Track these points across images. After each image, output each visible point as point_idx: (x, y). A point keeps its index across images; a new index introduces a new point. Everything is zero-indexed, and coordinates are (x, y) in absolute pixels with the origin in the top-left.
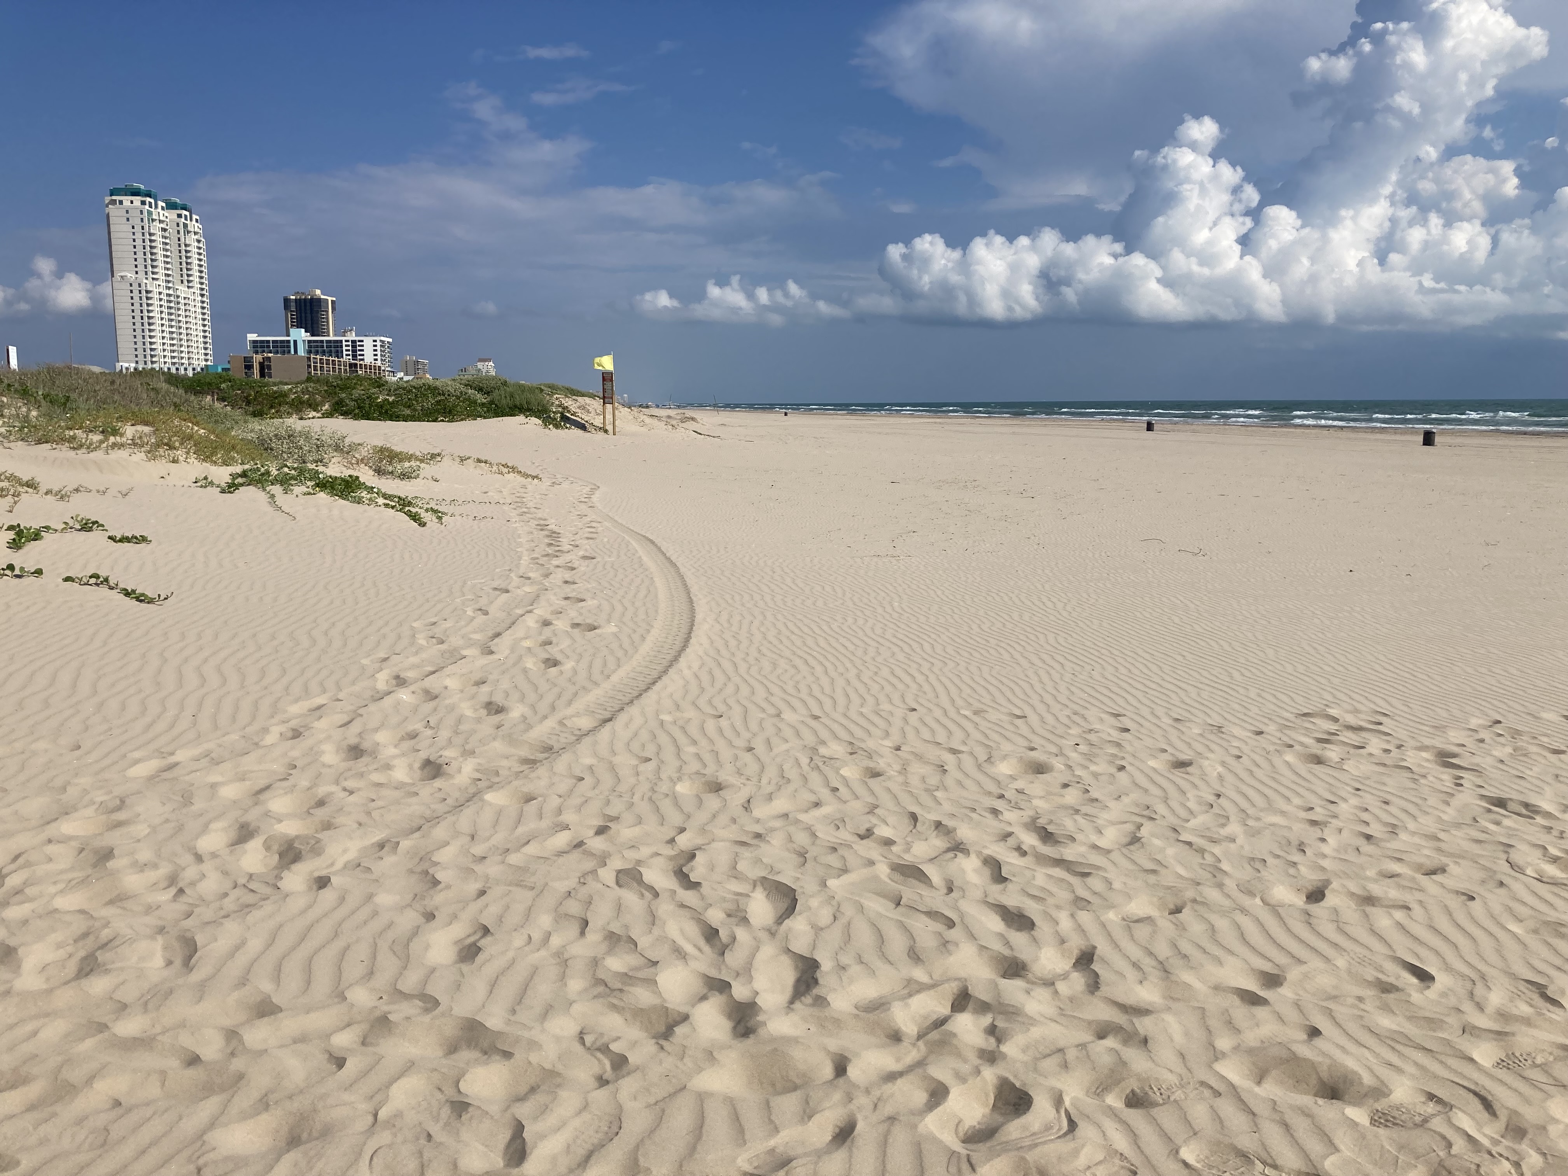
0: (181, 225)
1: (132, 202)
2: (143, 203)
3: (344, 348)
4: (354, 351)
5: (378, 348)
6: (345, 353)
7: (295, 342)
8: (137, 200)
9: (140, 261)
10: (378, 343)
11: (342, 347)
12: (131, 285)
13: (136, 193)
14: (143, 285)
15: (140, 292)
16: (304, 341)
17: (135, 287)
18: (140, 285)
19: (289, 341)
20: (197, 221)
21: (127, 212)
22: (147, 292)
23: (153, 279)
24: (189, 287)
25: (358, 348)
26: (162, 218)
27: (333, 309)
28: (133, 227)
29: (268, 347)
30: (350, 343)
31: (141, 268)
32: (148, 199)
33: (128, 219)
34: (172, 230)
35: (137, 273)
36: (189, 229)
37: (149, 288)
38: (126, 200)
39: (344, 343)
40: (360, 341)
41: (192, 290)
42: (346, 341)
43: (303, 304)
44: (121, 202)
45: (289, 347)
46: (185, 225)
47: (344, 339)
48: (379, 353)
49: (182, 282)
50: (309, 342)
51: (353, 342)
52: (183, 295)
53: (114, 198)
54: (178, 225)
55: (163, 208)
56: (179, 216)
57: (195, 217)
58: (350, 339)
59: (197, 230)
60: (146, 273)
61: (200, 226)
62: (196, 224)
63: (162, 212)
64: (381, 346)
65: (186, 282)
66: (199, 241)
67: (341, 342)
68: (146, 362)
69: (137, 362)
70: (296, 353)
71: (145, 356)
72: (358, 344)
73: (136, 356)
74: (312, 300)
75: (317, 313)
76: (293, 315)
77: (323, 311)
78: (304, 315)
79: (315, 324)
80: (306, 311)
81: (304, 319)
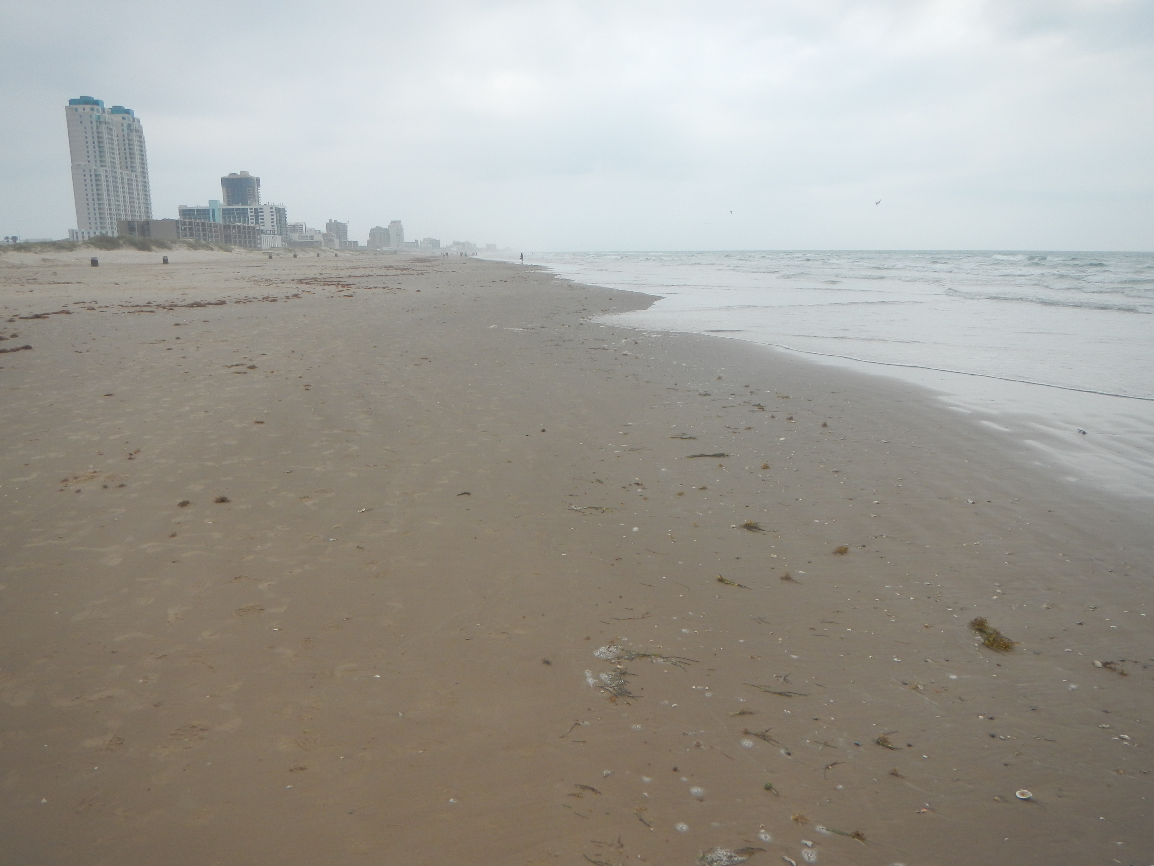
0: (125, 125)
1: (84, 109)
2: (92, 109)
3: (249, 214)
4: (257, 217)
5: (274, 213)
6: (250, 218)
7: (213, 210)
8: (87, 107)
9: (91, 154)
11: (247, 213)
12: (84, 171)
13: (86, 102)
14: (93, 171)
15: (91, 176)
16: (220, 209)
17: (87, 173)
18: (90, 171)
19: (208, 210)
20: (138, 122)
21: (81, 116)
22: (96, 175)
23: (101, 166)
24: (132, 171)
25: (260, 214)
26: (107, 120)
28: (85, 128)
29: (194, 214)
30: (253, 210)
31: (92, 158)
32: (95, 107)
33: (81, 122)
35: (89, 161)
36: (132, 128)
37: (98, 173)
38: (80, 107)
39: (249, 211)
41: (133, 174)
42: (251, 209)
43: (234, 183)
44: (76, 110)
45: (209, 214)
46: (128, 126)
48: (275, 217)
50: (223, 210)
52: (127, 177)
53: (71, 106)
54: (122, 125)
55: (108, 113)
56: (123, 118)
57: (136, 119)
58: (253, 207)
59: (137, 128)
60: (96, 161)
61: (141, 126)
62: (137, 125)
63: (107, 116)
64: (277, 212)
65: (129, 168)
66: (139, 137)
67: (247, 209)
68: (97, 228)
69: (90, 228)
70: (214, 219)
71: (96, 223)
72: (259, 210)
73: (90, 223)
74: (242, 179)
75: (246, 188)
76: (229, 190)
77: (250, 187)
78: (237, 190)
80: (238, 187)
81: (237, 193)
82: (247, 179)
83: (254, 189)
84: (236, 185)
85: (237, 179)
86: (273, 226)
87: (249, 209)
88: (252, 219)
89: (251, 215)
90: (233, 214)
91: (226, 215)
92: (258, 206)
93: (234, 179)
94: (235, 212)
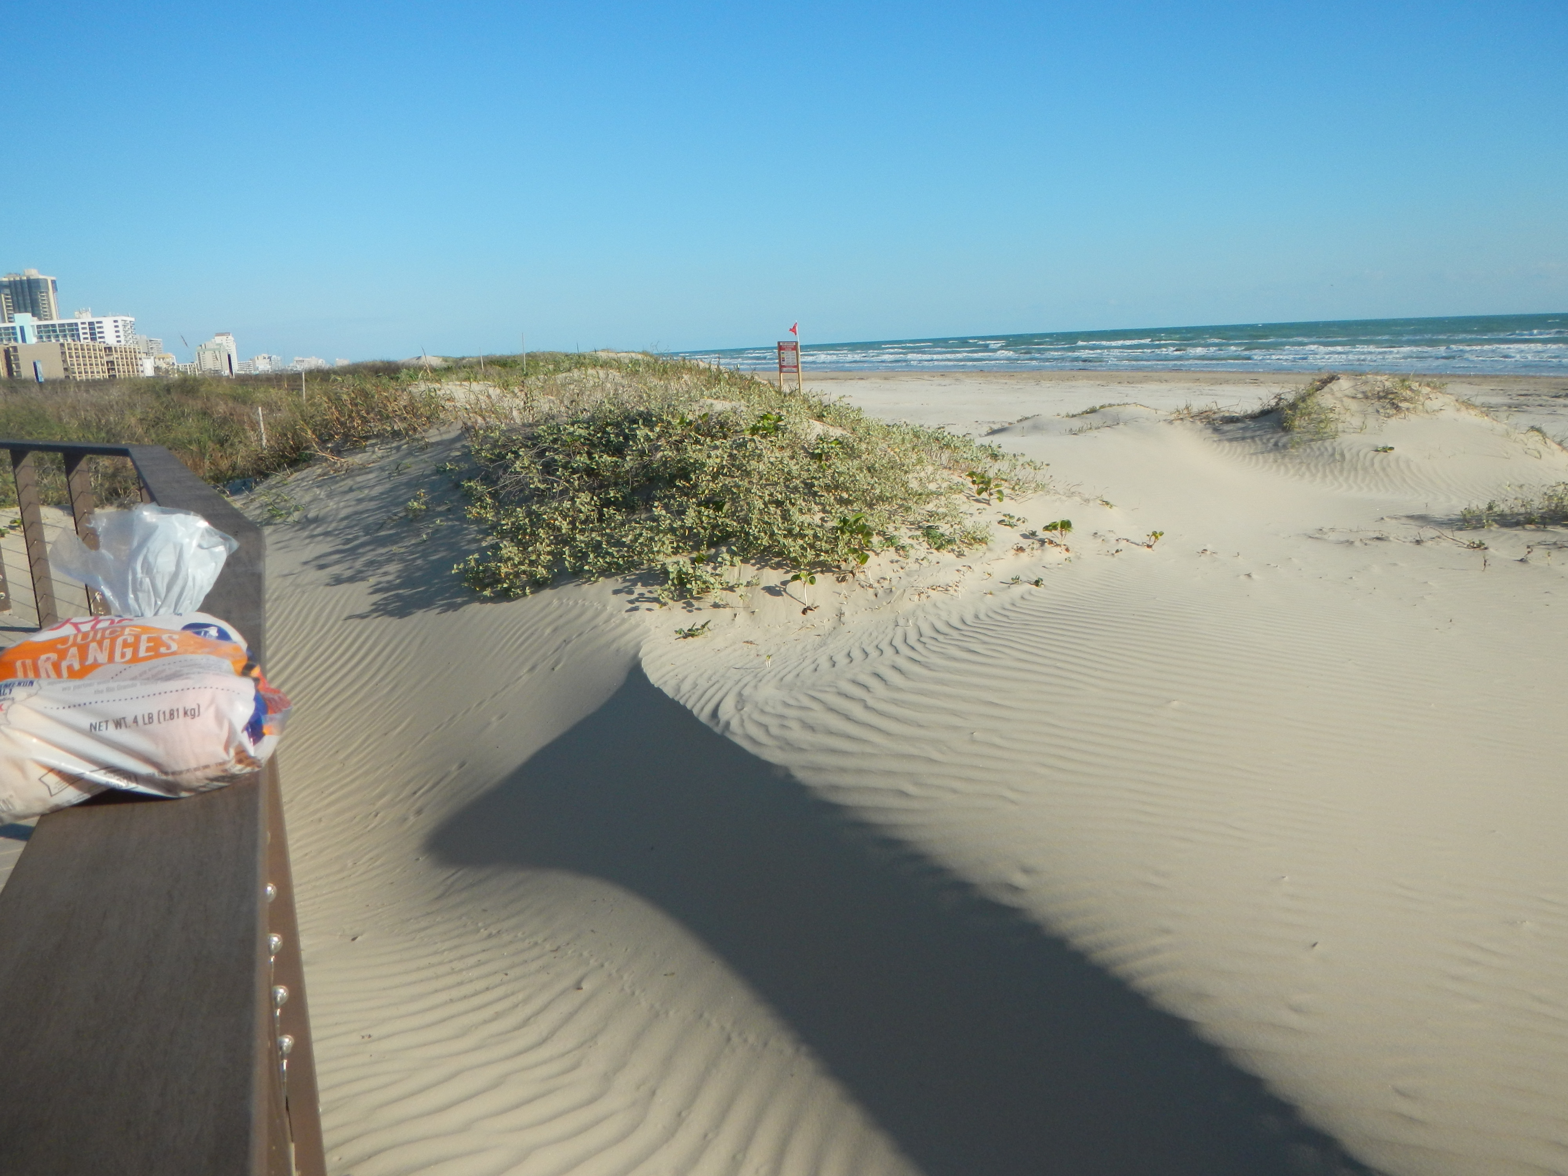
3: (81, 331)
4: (93, 335)
5: (121, 329)
6: (82, 336)
7: (22, 329)
11: (77, 330)
16: (32, 326)
19: (13, 328)
25: (97, 330)
27: (55, 289)
30: (87, 326)
39: (80, 326)
40: (98, 322)
42: (83, 323)
43: (19, 286)
45: (15, 334)
47: (79, 321)
48: (121, 334)
50: (39, 327)
51: (91, 324)
58: (87, 320)
64: (125, 326)
67: (76, 324)
70: (24, 340)
72: (96, 325)
74: (29, 281)
75: (37, 295)
76: (8, 299)
77: (43, 292)
78: (20, 298)
79: (38, 306)
80: (23, 292)
81: (21, 302)
82: (37, 281)
83: (48, 296)
84: (19, 290)
85: (21, 281)
87: (79, 324)
90: (54, 331)
91: (43, 334)
92: (95, 320)
93: (15, 281)
94: (58, 329)
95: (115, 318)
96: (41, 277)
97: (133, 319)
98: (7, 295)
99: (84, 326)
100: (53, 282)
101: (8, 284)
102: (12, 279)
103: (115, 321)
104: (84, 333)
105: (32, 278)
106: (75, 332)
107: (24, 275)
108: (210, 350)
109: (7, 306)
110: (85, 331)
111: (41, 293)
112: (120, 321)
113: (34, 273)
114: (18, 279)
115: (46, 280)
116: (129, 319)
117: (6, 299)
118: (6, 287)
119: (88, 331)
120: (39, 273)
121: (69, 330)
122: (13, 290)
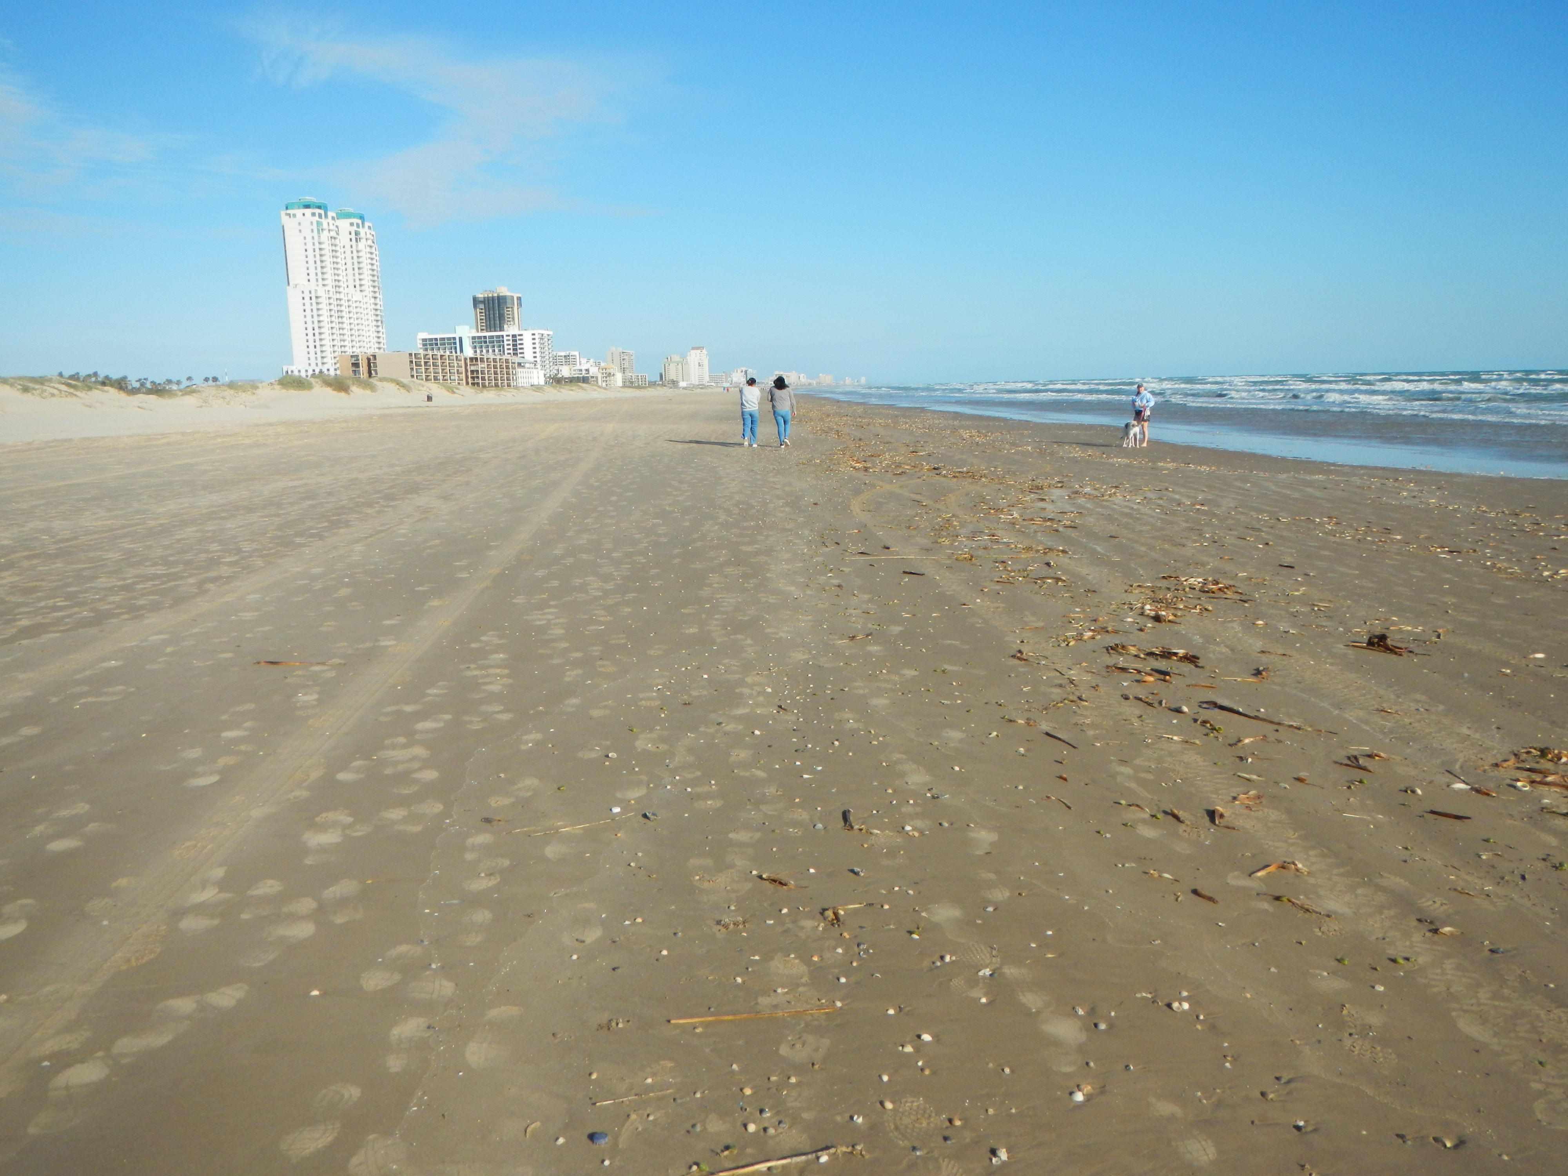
0: (353, 233)
1: (304, 214)
2: (313, 214)
3: (506, 342)
4: (514, 345)
5: (537, 341)
6: (506, 347)
7: (461, 339)
8: (308, 212)
9: (312, 271)
10: (537, 337)
11: (503, 341)
12: (303, 292)
13: (307, 207)
14: (313, 292)
15: (311, 298)
16: (469, 337)
17: (307, 294)
18: (310, 292)
19: (454, 339)
20: (369, 228)
21: (299, 224)
22: (317, 297)
23: (323, 285)
24: (361, 291)
25: (519, 342)
26: (331, 227)
28: (305, 238)
29: (437, 344)
30: (510, 338)
31: (312, 277)
32: (317, 211)
33: (300, 231)
34: (344, 239)
35: (309, 281)
36: (361, 236)
37: (319, 295)
38: (299, 212)
39: (505, 338)
40: (519, 335)
41: (364, 294)
42: (508, 336)
43: (490, 302)
44: (294, 215)
45: (455, 343)
46: (357, 233)
47: (505, 334)
48: (537, 346)
49: (355, 287)
50: (474, 338)
51: (514, 336)
52: (354, 299)
53: (288, 211)
54: (350, 233)
55: (333, 218)
56: (352, 224)
57: (367, 224)
58: (511, 333)
59: (369, 236)
60: (317, 280)
61: (373, 233)
62: (368, 231)
63: (331, 222)
65: (358, 286)
66: (371, 247)
67: (503, 336)
68: (317, 364)
69: (310, 364)
70: (461, 351)
71: (316, 358)
72: (518, 338)
73: (309, 359)
74: (498, 297)
75: (504, 310)
76: (482, 313)
77: (509, 308)
78: (491, 312)
79: (505, 319)
80: (493, 308)
81: (492, 316)
82: (505, 298)
83: (513, 310)
84: (491, 305)
85: (493, 298)
86: (535, 357)
87: (505, 337)
88: (509, 349)
89: (508, 343)
90: (485, 342)
91: (478, 345)
92: (517, 332)
93: (488, 297)
94: (488, 340)
95: (533, 332)
96: (508, 294)
97: (551, 333)
98: (482, 309)
99: (508, 338)
100: (519, 299)
101: (483, 300)
102: (486, 296)
103: (534, 334)
104: (508, 345)
105: (501, 295)
106: (501, 343)
107: (496, 292)
108: (675, 362)
109: (481, 319)
110: (508, 342)
111: (507, 308)
112: (536, 334)
113: (504, 291)
114: (490, 295)
115: (513, 297)
116: (546, 333)
117: (480, 313)
118: (481, 302)
119: (511, 342)
120: (509, 290)
121: (497, 342)
122: (487, 305)
